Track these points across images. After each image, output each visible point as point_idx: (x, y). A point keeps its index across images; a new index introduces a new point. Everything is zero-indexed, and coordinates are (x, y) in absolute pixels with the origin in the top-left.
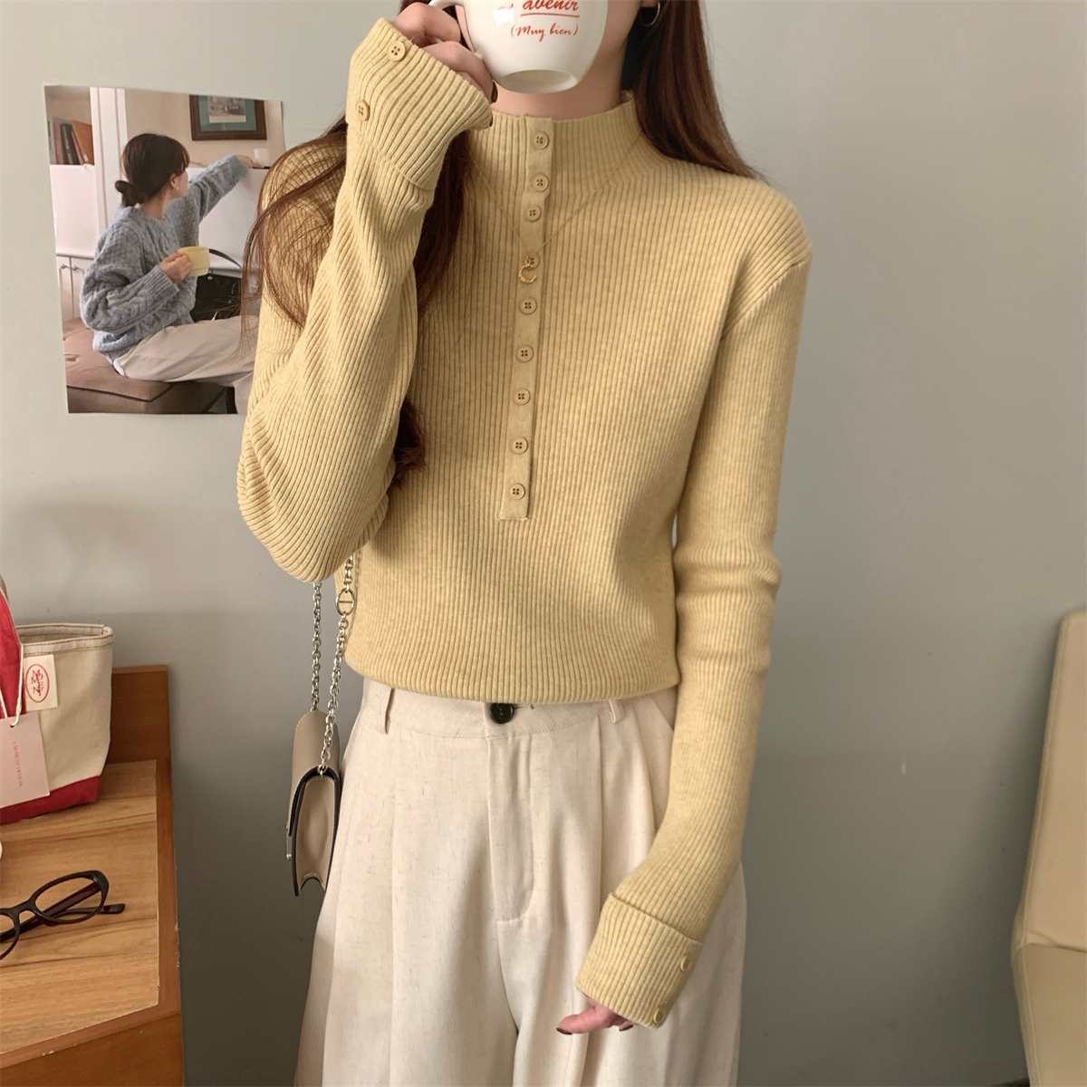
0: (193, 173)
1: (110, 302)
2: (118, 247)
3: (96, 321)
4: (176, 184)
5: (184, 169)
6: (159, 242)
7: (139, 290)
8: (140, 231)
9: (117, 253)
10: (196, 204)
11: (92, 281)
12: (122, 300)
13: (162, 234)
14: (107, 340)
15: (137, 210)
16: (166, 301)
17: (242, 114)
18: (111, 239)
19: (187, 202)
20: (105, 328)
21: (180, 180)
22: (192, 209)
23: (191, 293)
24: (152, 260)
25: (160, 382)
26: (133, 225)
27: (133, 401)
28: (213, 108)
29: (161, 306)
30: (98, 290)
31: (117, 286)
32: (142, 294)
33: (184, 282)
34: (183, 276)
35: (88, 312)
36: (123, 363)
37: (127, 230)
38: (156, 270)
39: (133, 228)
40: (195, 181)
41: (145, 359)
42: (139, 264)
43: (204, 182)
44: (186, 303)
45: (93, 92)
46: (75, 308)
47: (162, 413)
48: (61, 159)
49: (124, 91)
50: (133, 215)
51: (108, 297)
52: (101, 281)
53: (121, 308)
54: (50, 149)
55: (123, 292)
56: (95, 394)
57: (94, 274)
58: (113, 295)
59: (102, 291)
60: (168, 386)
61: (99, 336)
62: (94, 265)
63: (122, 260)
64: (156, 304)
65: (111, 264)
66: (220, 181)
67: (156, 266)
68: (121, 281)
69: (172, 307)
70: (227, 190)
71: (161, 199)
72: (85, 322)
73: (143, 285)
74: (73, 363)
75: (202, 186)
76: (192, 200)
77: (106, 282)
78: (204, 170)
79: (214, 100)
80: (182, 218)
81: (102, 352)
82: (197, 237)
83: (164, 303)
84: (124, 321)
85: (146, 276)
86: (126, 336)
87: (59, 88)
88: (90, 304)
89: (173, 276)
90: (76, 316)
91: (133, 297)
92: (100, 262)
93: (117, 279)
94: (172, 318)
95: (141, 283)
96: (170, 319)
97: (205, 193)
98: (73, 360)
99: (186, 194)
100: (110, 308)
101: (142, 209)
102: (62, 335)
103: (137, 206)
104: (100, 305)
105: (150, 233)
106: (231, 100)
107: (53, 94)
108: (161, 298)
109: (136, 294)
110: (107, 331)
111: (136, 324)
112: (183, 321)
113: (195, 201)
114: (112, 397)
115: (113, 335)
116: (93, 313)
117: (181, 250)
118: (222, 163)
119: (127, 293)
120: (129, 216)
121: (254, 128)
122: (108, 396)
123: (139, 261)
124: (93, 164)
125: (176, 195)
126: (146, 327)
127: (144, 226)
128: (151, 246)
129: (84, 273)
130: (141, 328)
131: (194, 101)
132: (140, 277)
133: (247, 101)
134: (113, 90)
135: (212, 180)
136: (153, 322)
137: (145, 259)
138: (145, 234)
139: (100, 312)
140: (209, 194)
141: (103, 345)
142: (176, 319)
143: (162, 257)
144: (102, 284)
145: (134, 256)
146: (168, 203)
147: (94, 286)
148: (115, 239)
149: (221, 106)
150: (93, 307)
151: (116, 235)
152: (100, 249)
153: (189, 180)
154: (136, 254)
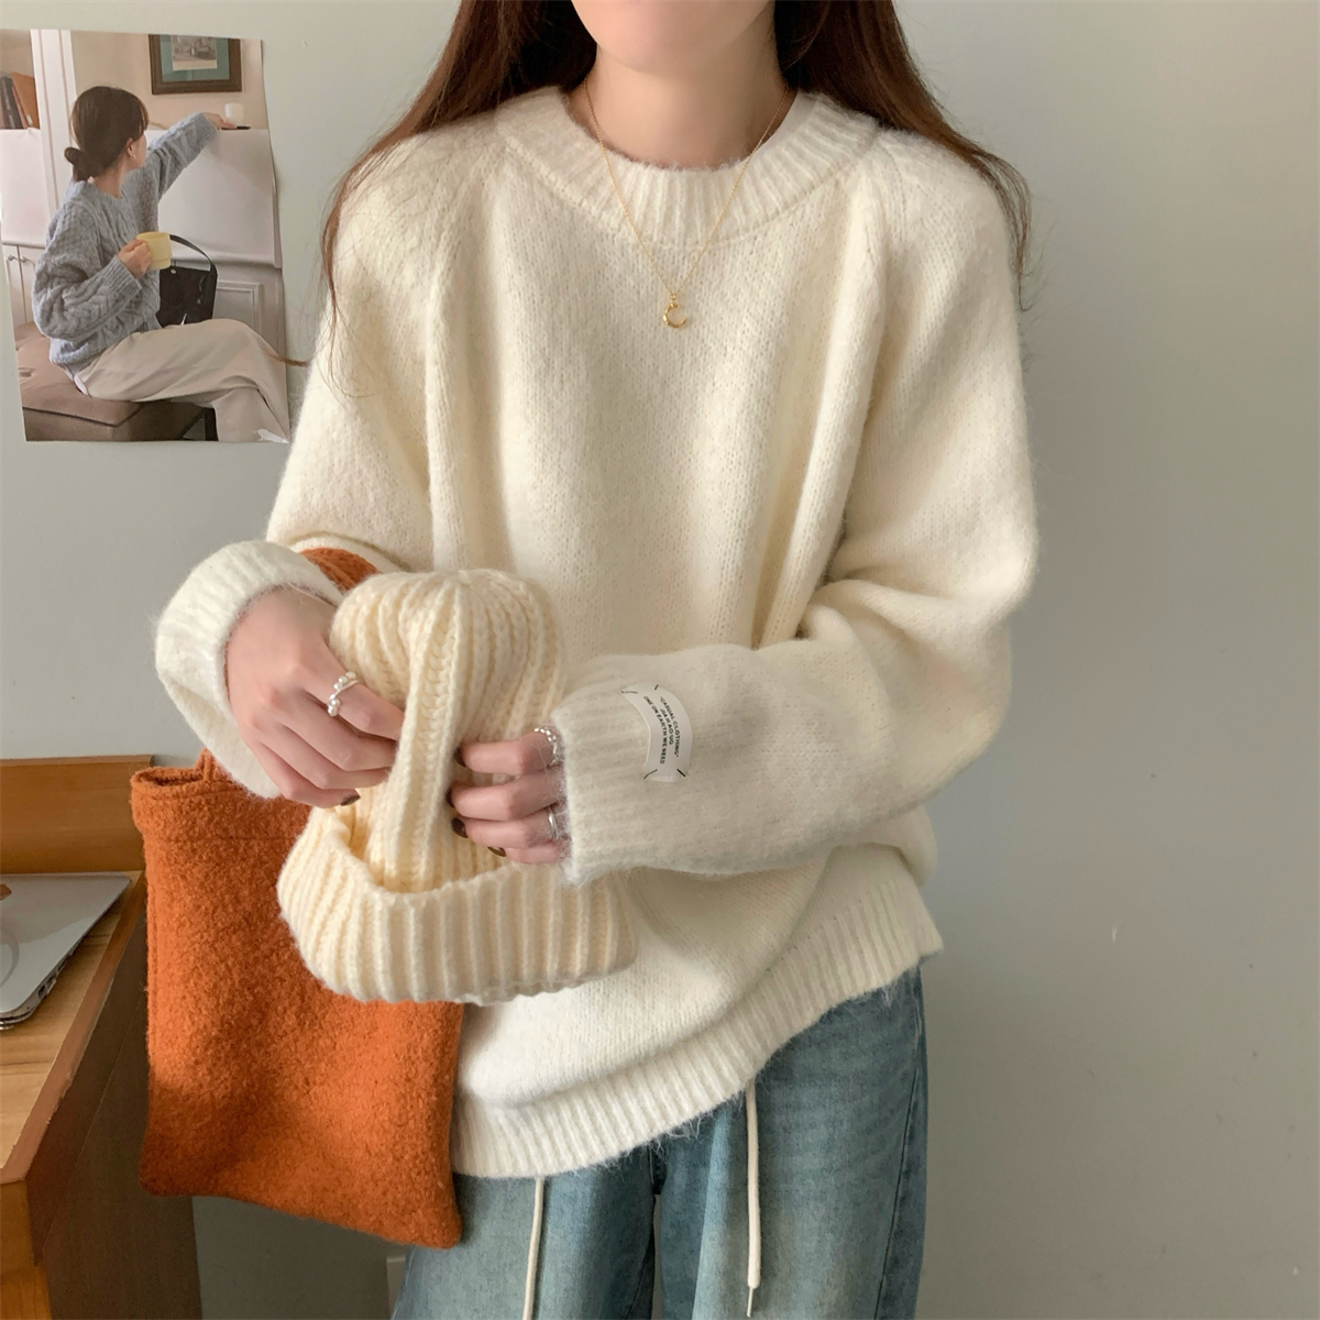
0: (152, 137)
1: (67, 302)
2: (72, 233)
3: (51, 326)
4: (133, 151)
5: (142, 132)
6: (117, 226)
7: (98, 287)
9: (71, 240)
10: (155, 177)
11: (44, 276)
12: (80, 299)
13: (120, 216)
14: (65, 349)
15: (90, 185)
16: (129, 300)
17: (213, 59)
18: (64, 223)
19: (144, 175)
20: (63, 335)
21: (137, 146)
22: (150, 184)
23: (154, 291)
24: (110, 249)
25: (128, 401)
26: (87, 205)
27: (97, 426)
28: (177, 51)
29: (124, 306)
30: (52, 288)
31: (73, 282)
33: (146, 276)
34: (144, 270)
35: (42, 315)
36: (85, 379)
37: (80, 211)
38: (115, 261)
39: (87, 208)
40: (154, 147)
41: (110, 374)
42: (96, 254)
43: (165, 149)
44: (150, 304)
45: (34, 34)
46: (26, 311)
47: (131, 440)
49: (69, 32)
50: (85, 192)
51: (64, 296)
52: (54, 276)
53: (79, 310)
55: (80, 290)
57: (46, 267)
58: (69, 293)
59: (56, 288)
60: (137, 407)
61: (56, 345)
62: (46, 255)
63: (77, 249)
65: (65, 255)
66: (181, 147)
67: (115, 257)
68: (77, 275)
69: (136, 308)
70: (191, 158)
71: (117, 171)
72: (39, 327)
73: (102, 281)
74: (28, 378)
75: (162, 154)
76: (151, 173)
77: (60, 277)
78: (165, 133)
79: (179, 40)
80: (140, 195)
81: (60, 365)
82: (156, 220)
83: (127, 303)
84: (83, 326)
85: (105, 270)
86: (87, 344)
88: (44, 305)
89: (133, 268)
91: (92, 295)
92: (52, 251)
93: (72, 273)
95: (98, 280)
96: (135, 323)
97: (165, 163)
98: (28, 374)
99: (144, 164)
100: (67, 310)
101: (96, 183)
102: (14, 344)
103: (91, 180)
104: (56, 306)
105: (107, 215)
106: (200, 39)
108: (123, 297)
109: (95, 292)
110: (65, 338)
111: (98, 329)
112: (150, 326)
113: (154, 174)
114: (74, 420)
115: (71, 344)
116: (47, 316)
117: (141, 237)
118: (186, 123)
119: (86, 290)
120: (83, 193)
121: (228, 77)
122: (70, 419)
123: (96, 250)
124: (39, 128)
125: (132, 165)
126: (109, 333)
127: (99, 206)
128: (108, 232)
129: (34, 265)
130: (104, 335)
131: (154, 41)
132: (98, 270)
133: (219, 40)
134: (56, 32)
135: (174, 146)
136: (117, 327)
137: (103, 247)
138: (101, 215)
139: (55, 314)
140: (169, 163)
141: (61, 356)
142: (141, 323)
143: (120, 245)
144: (56, 280)
145: (90, 244)
146: (125, 177)
147: (48, 281)
148: (67, 222)
149: (187, 48)
150: (47, 308)
151: (68, 217)
152: (52, 236)
153: (148, 146)
154: (93, 241)
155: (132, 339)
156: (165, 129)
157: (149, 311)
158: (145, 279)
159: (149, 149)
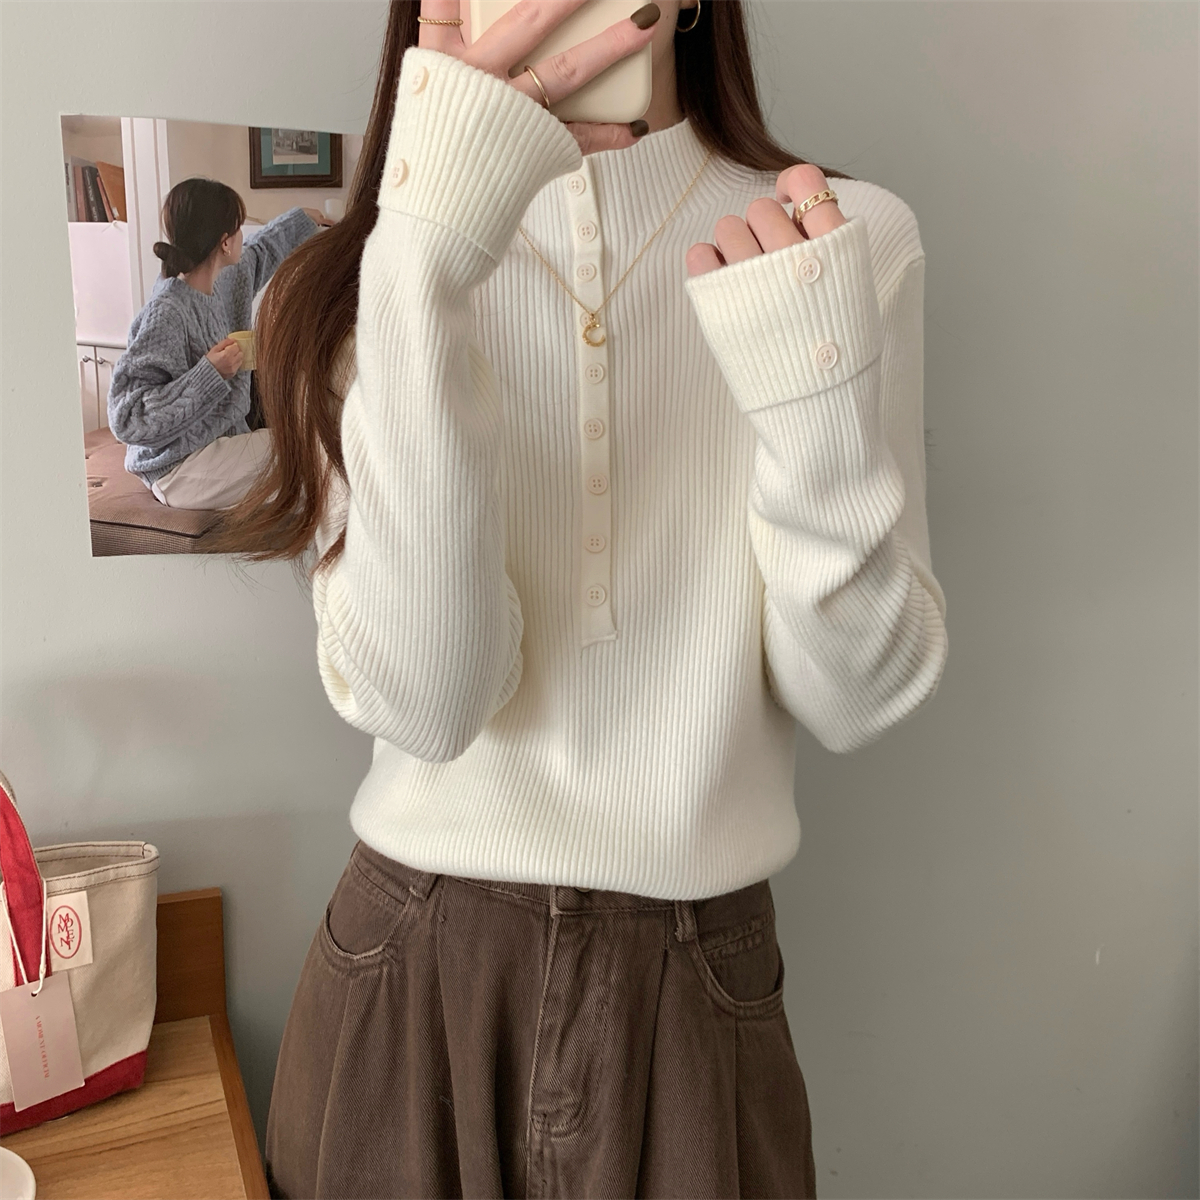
1: (148, 406)
2: (157, 332)
3: (129, 431)
4: (228, 247)
5: (239, 227)
6: (207, 324)
7: (184, 389)
8: (184, 310)
9: (156, 339)
10: (250, 273)
11: (123, 377)
12: (164, 402)
13: (211, 314)
14: (141, 458)
15: (180, 281)
16: (216, 403)
17: (314, 152)
18: (148, 321)
19: (239, 271)
20: (141, 441)
21: (233, 242)
22: (245, 281)
23: (245, 394)
24: (199, 349)
26: (176, 302)
27: (175, 537)
28: (278, 145)
29: (211, 409)
30: (131, 391)
31: (157, 384)
32: (188, 393)
33: (236, 377)
34: (234, 370)
35: (119, 421)
36: (164, 488)
37: (167, 309)
38: (203, 362)
39: (175, 305)
40: (250, 243)
41: (192, 481)
42: (183, 355)
43: (261, 245)
44: (239, 407)
45: (125, 122)
47: (213, 552)
48: (83, 214)
49: (165, 121)
50: (175, 290)
51: (145, 399)
52: (135, 378)
53: (160, 414)
54: (69, 201)
55: (164, 393)
56: (129, 530)
57: (126, 369)
58: (151, 396)
59: (137, 391)
61: (133, 452)
62: (127, 356)
63: (162, 349)
64: (205, 408)
65: (149, 355)
66: (279, 243)
67: (204, 358)
68: (161, 377)
69: (224, 411)
71: (210, 266)
72: (114, 433)
73: (188, 382)
74: (98, 489)
75: (258, 250)
76: (246, 269)
77: (141, 379)
78: (262, 228)
79: (280, 134)
80: (234, 292)
81: (137, 473)
82: (250, 318)
83: (215, 406)
84: (165, 431)
85: (193, 370)
86: (168, 450)
87: (80, 118)
88: (121, 409)
89: (223, 369)
90: (102, 426)
91: (176, 399)
92: (134, 352)
93: (155, 374)
94: (225, 425)
95: (186, 380)
96: (223, 426)
97: (261, 259)
98: (99, 484)
99: (240, 260)
100: (147, 414)
101: (187, 281)
102: (84, 452)
103: (181, 276)
104: (134, 410)
105: (197, 313)
106: (302, 133)
107: (73, 127)
108: (210, 399)
110: (143, 444)
111: (183, 433)
112: (238, 429)
113: (249, 269)
114: (150, 532)
115: (151, 450)
116: (125, 421)
117: (232, 336)
118: (285, 218)
119: (169, 393)
120: (171, 291)
121: (328, 173)
122: (144, 531)
123: (183, 350)
124: (126, 221)
125: (227, 262)
126: (193, 437)
127: (189, 302)
128: (197, 331)
129: (113, 366)
130: (188, 440)
131: (255, 134)
132: (185, 371)
133: (321, 135)
134: (151, 120)
135: (271, 241)
136: (203, 431)
137: (191, 348)
138: (191, 313)
139: (134, 419)
140: (268, 261)
141: (138, 464)
142: (229, 426)
143: (210, 345)
144: (137, 382)
145: (177, 344)
146: (218, 273)
147: (127, 384)
148: (153, 320)
149: (289, 142)
150: (125, 412)
151: (154, 315)
152: (135, 335)
153: (244, 242)
154: (180, 341)
155: (218, 445)
156: (263, 224)
157: (238, 414)
158: (234, 380)
159: (245, 244)
